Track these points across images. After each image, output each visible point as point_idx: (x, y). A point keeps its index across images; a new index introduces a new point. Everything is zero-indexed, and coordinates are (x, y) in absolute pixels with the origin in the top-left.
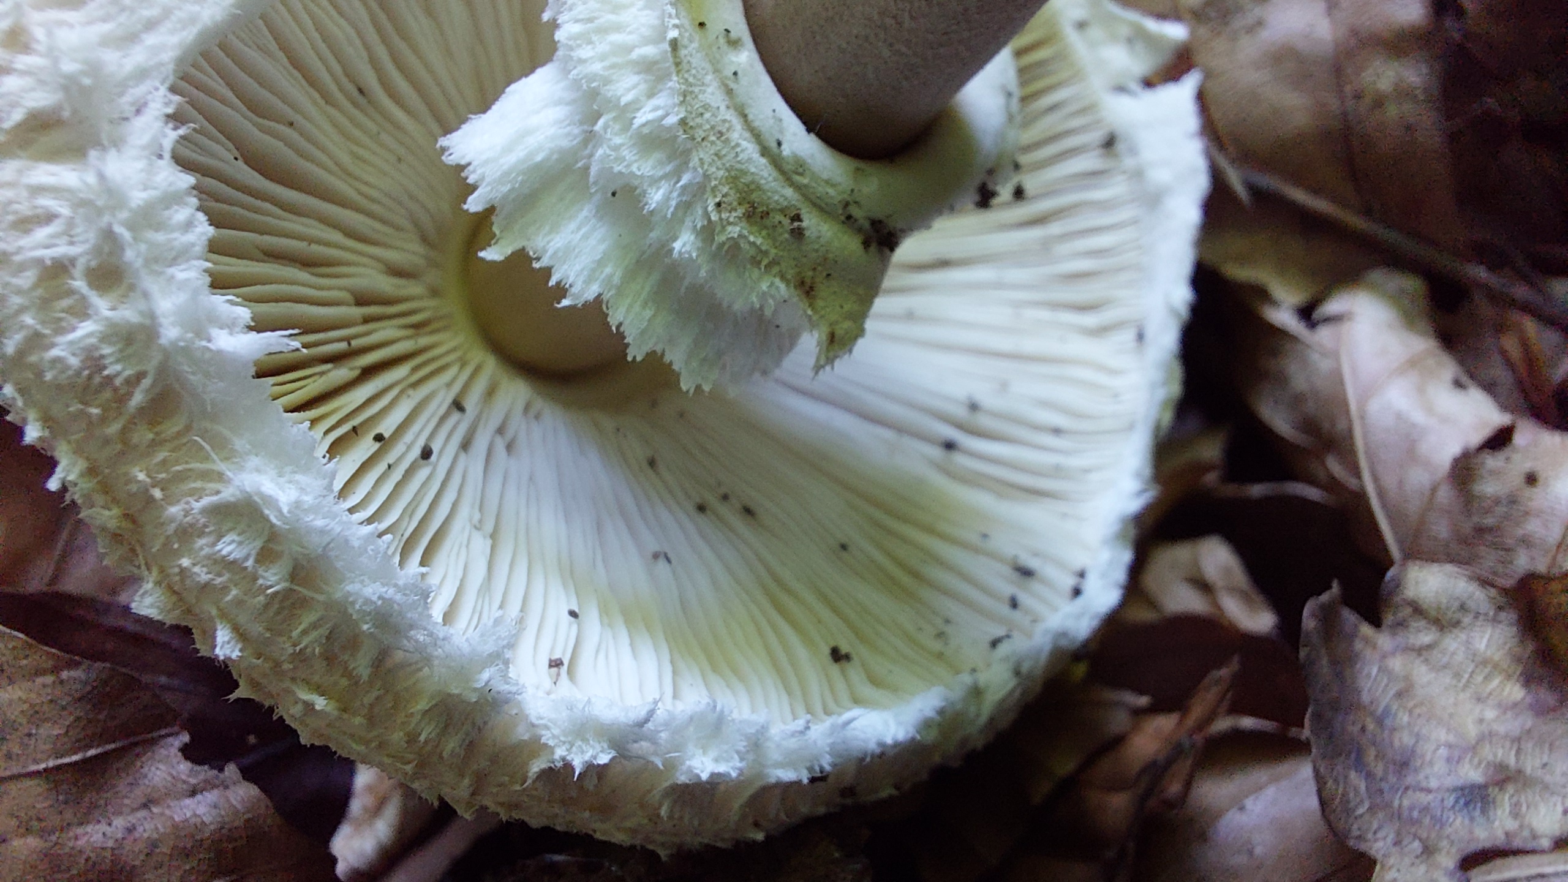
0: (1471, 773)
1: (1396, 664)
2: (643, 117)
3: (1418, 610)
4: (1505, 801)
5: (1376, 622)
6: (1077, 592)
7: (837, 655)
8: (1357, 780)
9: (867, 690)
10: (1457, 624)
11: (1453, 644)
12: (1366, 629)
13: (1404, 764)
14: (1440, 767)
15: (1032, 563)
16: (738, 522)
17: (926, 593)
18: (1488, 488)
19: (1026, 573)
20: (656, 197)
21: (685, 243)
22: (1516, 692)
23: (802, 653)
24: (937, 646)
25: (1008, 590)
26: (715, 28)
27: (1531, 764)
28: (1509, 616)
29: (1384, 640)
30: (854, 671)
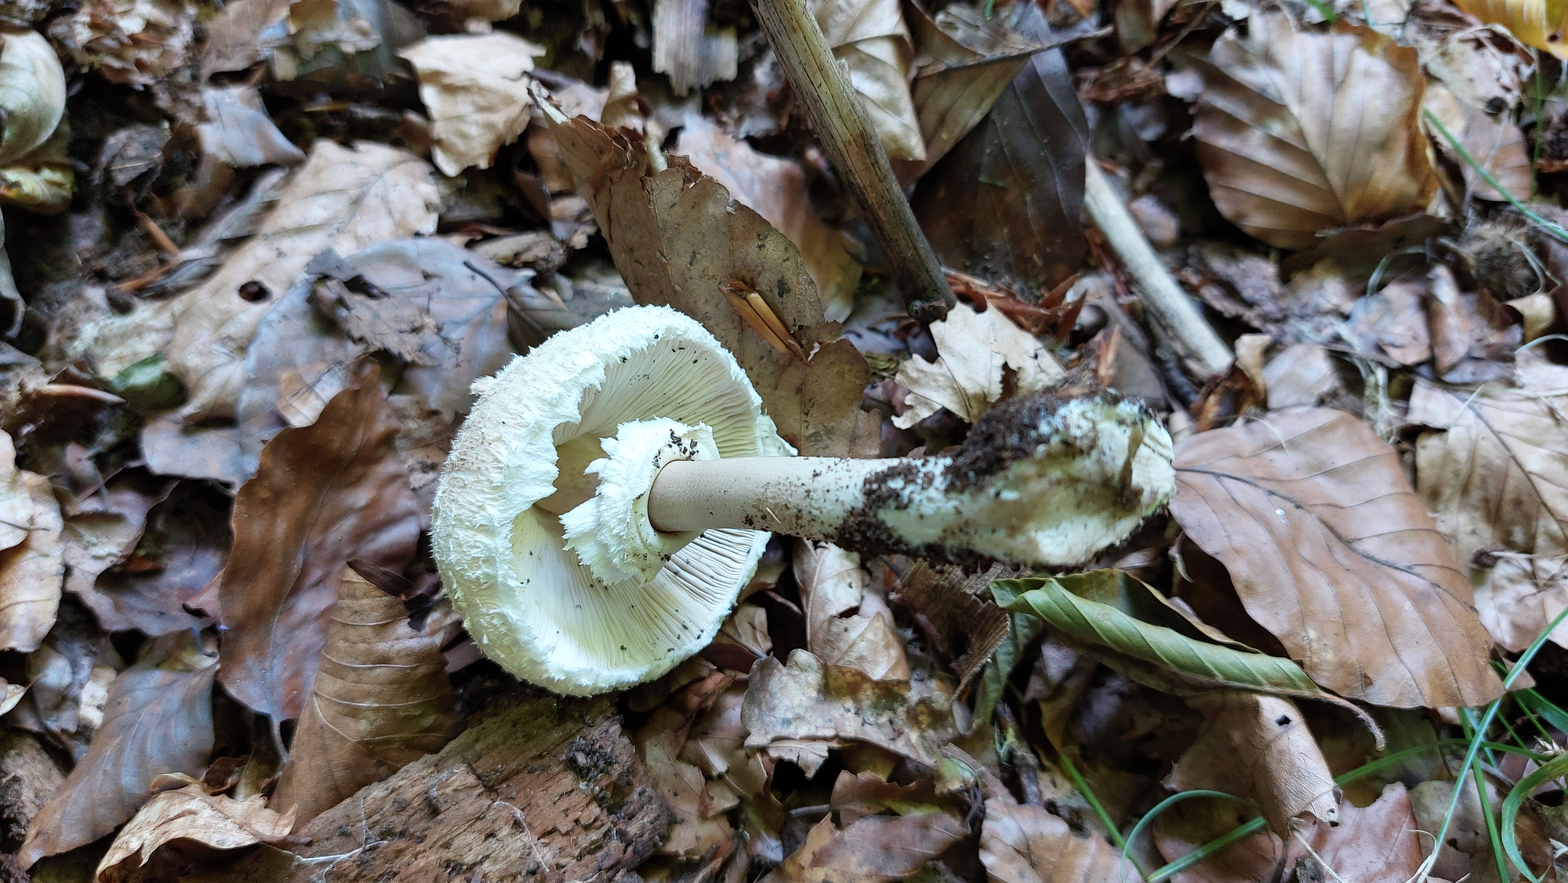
0: (790, 715)
1: (785, 679)
2: (615, 531)
3: (797, 664)
4: (794, 724)
5: (784, 665)
6: (699, 637)
7: (622, 648)
8: (757, 711)
9: (628, 660)
10: (806, 670)
11: (803, 676)
12: (781, 666)
13: (773, 709)
14: (782, 711)
15: (688, 624)
16: (602, 593)
17: (653, 627)
18: (834, 629)
19: (686, 628)
20: (612, 549)
21: (616, 560)
22: (814, 694)
23: (613, 646)
24: (651, 648)
25: (679, 632)
26: (639, 513)
27: (807, 716)
28: (821, 671)
29: (784, 670)
30: (626, 653)
